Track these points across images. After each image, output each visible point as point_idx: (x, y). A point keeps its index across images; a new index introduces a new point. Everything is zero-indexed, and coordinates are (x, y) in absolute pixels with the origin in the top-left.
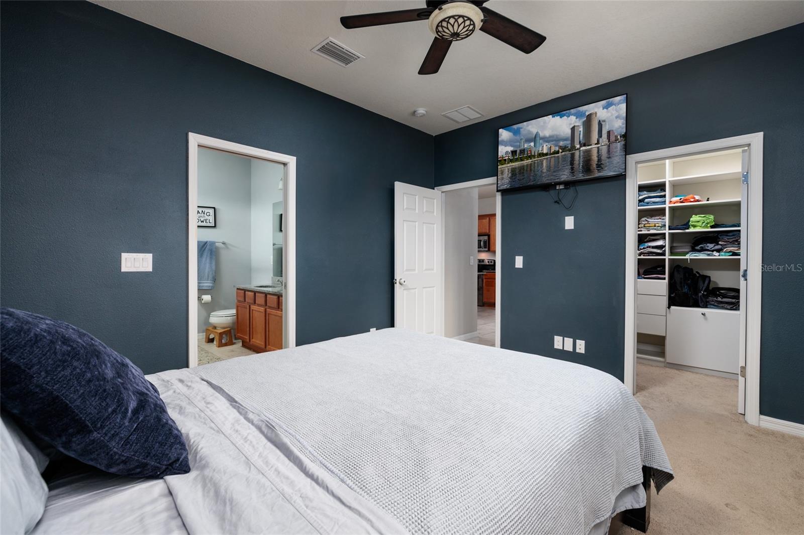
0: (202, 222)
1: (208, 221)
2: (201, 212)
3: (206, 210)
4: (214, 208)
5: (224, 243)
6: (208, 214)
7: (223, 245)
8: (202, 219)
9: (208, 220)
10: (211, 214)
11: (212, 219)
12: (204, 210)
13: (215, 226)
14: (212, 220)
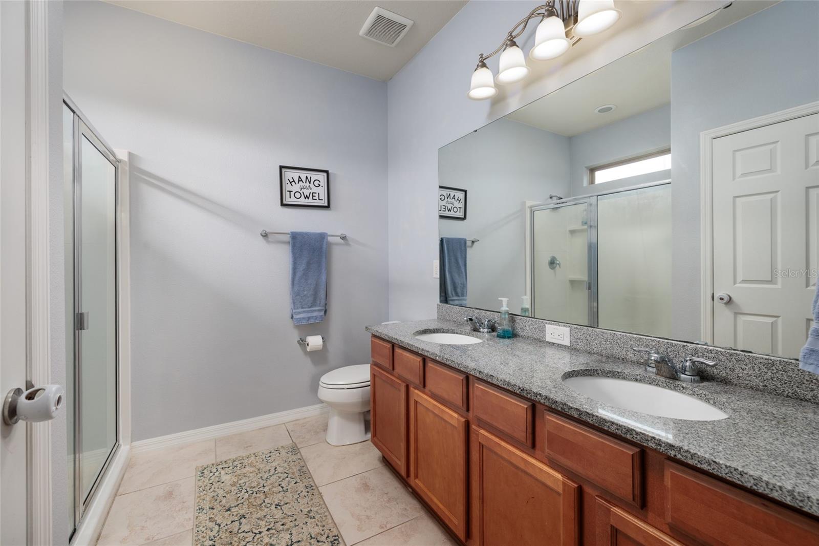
0: (307, 197)
1: (317, 197)
2: (304, 180)
3: (314, 176)
4: (327, 172)
5: (344, 238)
6: (316, 183)
7: (342, 241)
8: (307, 192)
9: (317, 195)
10: (322, 184)
11: (322, 191)
12: (310, 174)
13: (328, 207)
14: (323, 196)
